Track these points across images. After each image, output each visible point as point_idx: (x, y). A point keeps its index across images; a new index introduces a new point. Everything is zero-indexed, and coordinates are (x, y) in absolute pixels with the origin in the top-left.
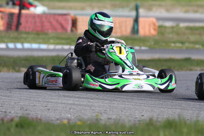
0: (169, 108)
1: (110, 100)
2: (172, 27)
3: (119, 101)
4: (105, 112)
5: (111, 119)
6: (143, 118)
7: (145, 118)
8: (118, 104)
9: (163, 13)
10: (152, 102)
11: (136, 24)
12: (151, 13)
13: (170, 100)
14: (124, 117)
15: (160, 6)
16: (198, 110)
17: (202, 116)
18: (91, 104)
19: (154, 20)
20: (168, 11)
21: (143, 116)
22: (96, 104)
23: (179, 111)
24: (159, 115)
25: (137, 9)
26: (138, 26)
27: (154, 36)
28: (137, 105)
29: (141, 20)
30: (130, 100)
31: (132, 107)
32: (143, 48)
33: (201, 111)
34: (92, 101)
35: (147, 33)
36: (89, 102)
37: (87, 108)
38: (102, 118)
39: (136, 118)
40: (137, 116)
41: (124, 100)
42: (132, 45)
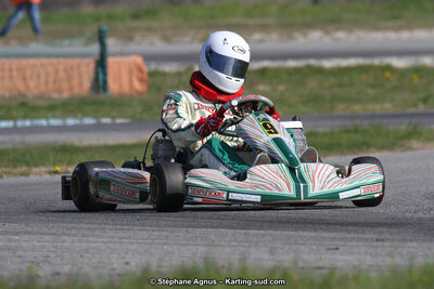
0: (182, 245)
1: (55, 234)
2: (179, 74)
3: (75, 235)
4: (46, 259)
5: (58, 274)
6: (128, 268)
7: (134, 269)
8: (73, 242)
9: (158, 46)
10: (145, 234)
11: (100, 70)
12: (132, 47)
13: (182, 226)
14: (87, 269)
15: (149, 29)
16: (243, 246)
17: (252, 257)
18: (14, 244)
19: (139, 60)
20: (166, 39)
21: (127, 263)
22: (25, 244)
23: (202, 249)
24: (161, 260)
25: (101, 38)
26: (105, 74)
27: (140, 93)
28: (115, 243)
29: (111, 61)
30: (97, 232)
31: (104, 246)
32: (118, 121)
33: (249, 247)
34: (16, 237)
35: (126, 88)
36: (10, 241)
37: (6, 253)
38: (41, 274)
39: (113, 269)
40: (115, 266)
41: (85, 232)
42: (96, 115)
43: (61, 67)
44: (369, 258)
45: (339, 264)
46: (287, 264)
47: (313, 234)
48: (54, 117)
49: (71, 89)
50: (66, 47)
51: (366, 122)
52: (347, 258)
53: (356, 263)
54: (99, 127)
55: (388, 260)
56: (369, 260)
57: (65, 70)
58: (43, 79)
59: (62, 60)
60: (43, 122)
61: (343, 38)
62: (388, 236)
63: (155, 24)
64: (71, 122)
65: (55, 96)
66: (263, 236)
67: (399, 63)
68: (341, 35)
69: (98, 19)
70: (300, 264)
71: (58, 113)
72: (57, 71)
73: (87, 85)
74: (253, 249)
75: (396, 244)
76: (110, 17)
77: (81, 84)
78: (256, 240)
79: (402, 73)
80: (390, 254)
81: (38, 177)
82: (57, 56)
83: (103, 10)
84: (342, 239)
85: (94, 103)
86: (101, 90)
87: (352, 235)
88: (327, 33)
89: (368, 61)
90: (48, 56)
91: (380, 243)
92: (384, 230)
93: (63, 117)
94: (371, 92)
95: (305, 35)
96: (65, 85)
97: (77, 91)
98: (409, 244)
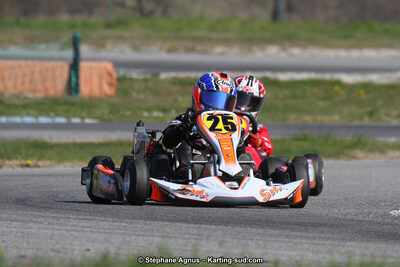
0: (139, 235)
1: (23, 221)
2: (145, 80)
3: (41, 223)
5: (24, 257)
6: (88, 254)
7: (93, 255)
8: (39, 228)
9: (127, 53)
10: (106, 224)
11: (73, 73)
12: (103, 54)
13: (141, 219)
14: (50, 254)
15: (122, 39)
16: (195, 239)
17: (203, 249)
19: (109, 66)
20: (136, 48)
21: (88, 250)
23: (157, 240)
24: (119, 248)
25: (75, 44)
26: (77, 77)
27: (110, 97)
28: (78, 231)
29: (84, 66)
30: (62, 221)
31: (67, 234)
32: (88, 121)
33: (201, 240)
35: (96, 92)
40: (76, 252)
41: (51, 221)
42: (67, 114)
43: (37, 69)
44: (310, 255)
45: (284, 259)
47: (260, 231)
48: (29, 115)
49: (46, 90)
50: (42, 50)
51: (315, 132)
52: (290, 253)
53: (298, 258)
54: (69, 126)
55: (328, 258)
56: (310, 256)
57: (41, 72)
58: (19, 81)
59: (37, 63)
60: (17, 120)
62: (329, 235)
63: (126, 33)
64: (43, 120)
65: (30, 95)
66: (215, 230)
67: (348, 79)
68: (296, 51)
69: (73, 26)
71: (32, 112)
72: (33, 72)
74: (204, 242)
76: (85, 25)
77: (55, 86)
78: (207, 234)
79: (351, 88)
80: (330, 252)
81: (10, 169)
82: (33, 59)
83: (79, 19)
84: (287, 236)
85: (66, 103)
86: (73, 93)
87: (296, 233)
88: (284, 49)
89: (320, 76)
90: (25, 58)
93: (36, 117)
94: (321, 104)
95: (263, 49)
96: (40, 86)
97: (51, 92)
98: (348, 244)
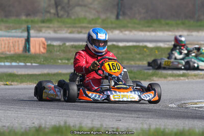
1: (5, 110)
2: (60, 46)
3: (13, 111)
5: (5, 126)
6: (33, 125)
7: (36, 126)
8: (12, 113)
9: (51, 34)
10: (42, 111)
11: (27, 43)
12: (41, 34)
13: (57, 109)
14: (17, 125)
15: (49, 27)
16: (82, 118)
17: (85, 122)
19: (44, 40)
20: (55, 32)
21: (33, 123)
23: (64, 118)
25: (28, 30)
26: (29, 45)
27: (43, 53)
28: (29, 114)
29: (32, 39)
30: (22, 110)
31: (24, 116)
32: (34, 64)
33: (84, 118)
35: (38, 51)
39: (28, 125)
40: (28, 124)
41: (17, 110)
42: (25, 62)
43: (11, 42)
44: (133, 125)
45: (120, 127)
46: (99, 126)
47: (111, 114)
48: (7, 62)
49: (15, 50)
50: (13, 33)
51: (136, 69)
53: (127, 126)
54: (25, 67)
55: (141, 126)
57: (12, 43)
58: (3, 46)
59: (11, 38)
60: (3, 64)
61: (128, 34)
62: (142, 116)
63: (51, 25)
64: (14, 64)
65: (8, 53)
66: (90, 114)
67: (150, 45)
68: (127, 33)
69: (27, 22)
70: (105, 126)
71: (9, 60)
72: (9, 43)
73: (21, 49)
74: (86, 119)
75: (145, 119)
76: (32, 22)
77: (19, 49)
78: (87, 115)
79: (151, 49)
80: (142, 124)
82: (9, 37)
83: (29, 18)
84: (122, 116)
85: (24, 57)
86: (27, 52)
87: (127, 115)
88: (122, 32)
89: (138, 44)
90: (6, 36)
91: (138, 119)
92: (140, 113)
93: (11, 62)
94: (138, 56)
95: (112, 32)
96: (12, 49)
97: (17, 51)
98: (150, 120)
